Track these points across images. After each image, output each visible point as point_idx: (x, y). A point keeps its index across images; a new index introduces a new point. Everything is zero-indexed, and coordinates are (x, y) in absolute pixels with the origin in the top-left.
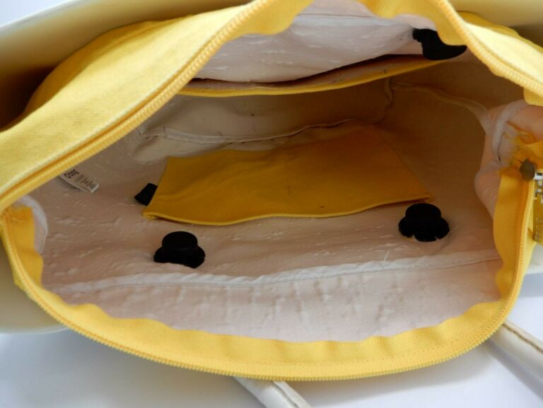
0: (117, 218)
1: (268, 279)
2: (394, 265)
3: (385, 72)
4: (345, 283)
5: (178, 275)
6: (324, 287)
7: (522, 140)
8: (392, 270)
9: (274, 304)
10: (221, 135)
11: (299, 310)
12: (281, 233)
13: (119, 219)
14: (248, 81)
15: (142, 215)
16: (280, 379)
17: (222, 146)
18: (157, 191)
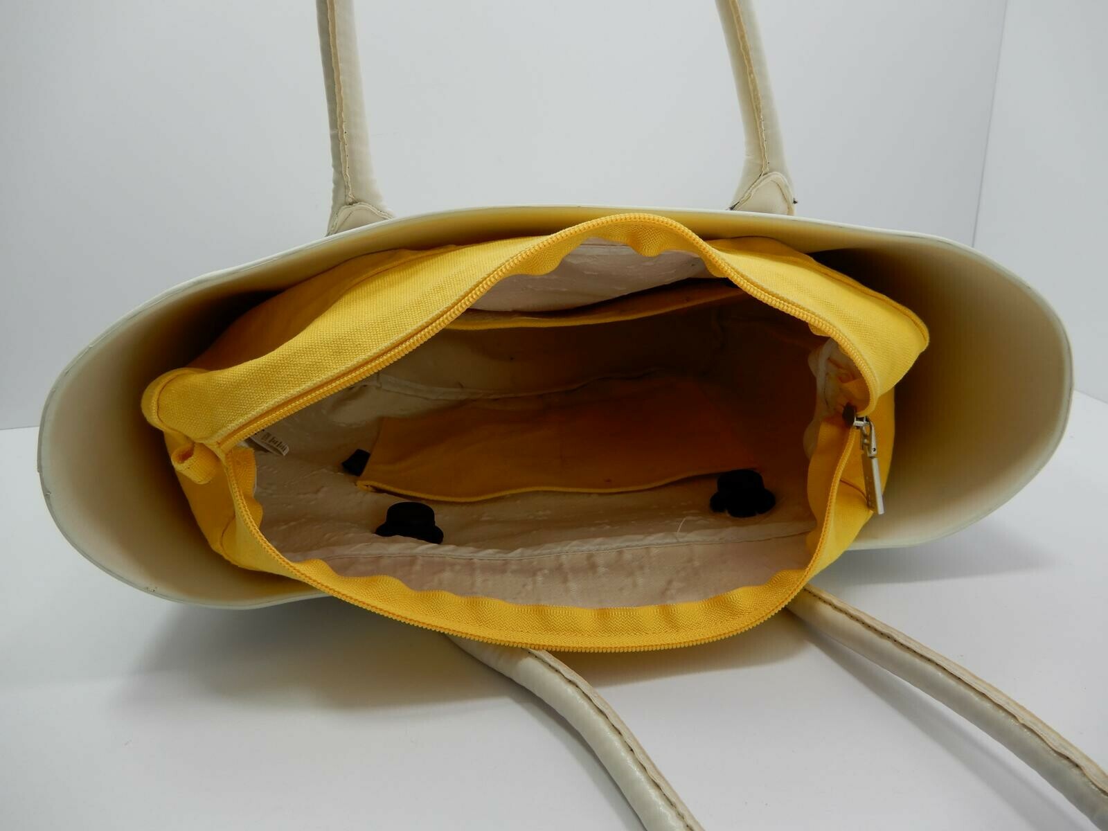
0: (323, 487)
1: (528, 552)
2: (692, 537)
3: (688, 300)
4: (627, 556)
5: (412, 545)
6: (600, 560)
7: (840, 379)
8: (688, 544)
9: (534, 574)
10: (462, 386)
11: (565, 581)
12: (548, 512)
13: (325, 489)
14: (510, 310)
15: (356, 485)
16: (539, 648)
17: (462, 404)
18: (371, 460)
